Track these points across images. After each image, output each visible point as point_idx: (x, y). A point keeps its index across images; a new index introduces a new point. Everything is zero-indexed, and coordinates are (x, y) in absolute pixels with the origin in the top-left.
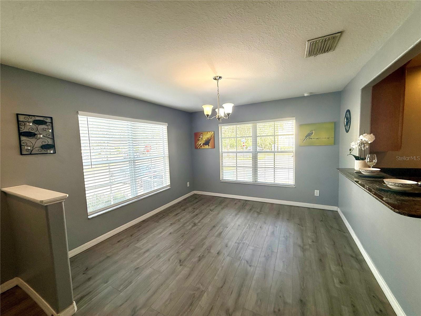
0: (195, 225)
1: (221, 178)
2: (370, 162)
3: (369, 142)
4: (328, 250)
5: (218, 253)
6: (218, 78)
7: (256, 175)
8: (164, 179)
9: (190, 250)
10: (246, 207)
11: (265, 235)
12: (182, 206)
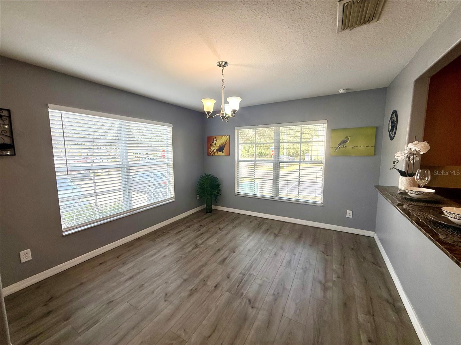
0: (197, 246)
1: (236, 191)
2: (420, 179)
3: (422, 153)
4: (357, 291)
5: (216, 287)
6: (223, 64)
7: (277, 189)
8: (167, 190)
9: (182, 280)
10: (262, 227)
11: (279, 265)
12: (188, 222)
